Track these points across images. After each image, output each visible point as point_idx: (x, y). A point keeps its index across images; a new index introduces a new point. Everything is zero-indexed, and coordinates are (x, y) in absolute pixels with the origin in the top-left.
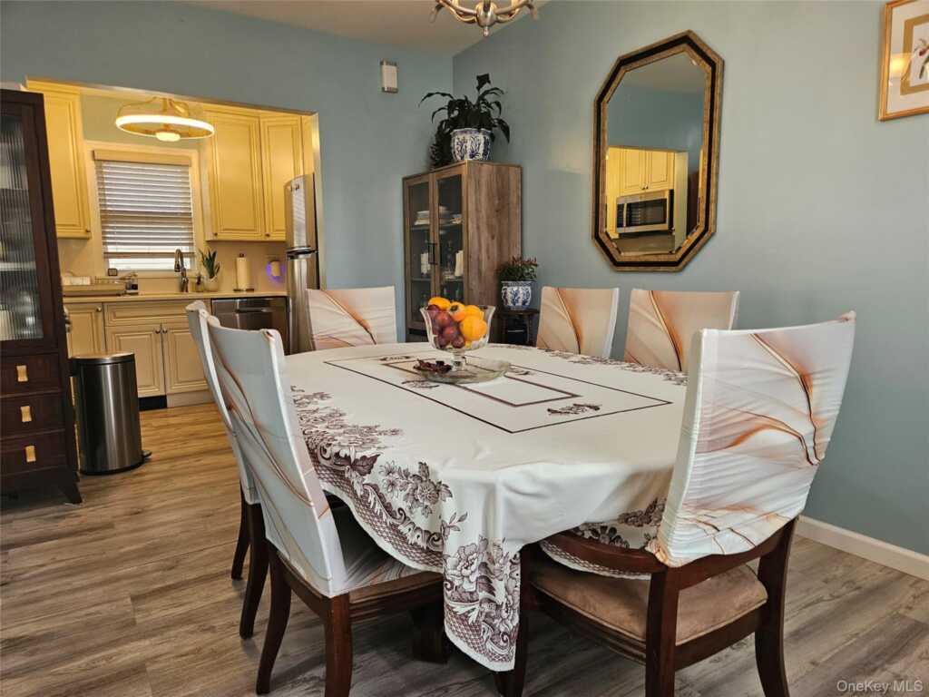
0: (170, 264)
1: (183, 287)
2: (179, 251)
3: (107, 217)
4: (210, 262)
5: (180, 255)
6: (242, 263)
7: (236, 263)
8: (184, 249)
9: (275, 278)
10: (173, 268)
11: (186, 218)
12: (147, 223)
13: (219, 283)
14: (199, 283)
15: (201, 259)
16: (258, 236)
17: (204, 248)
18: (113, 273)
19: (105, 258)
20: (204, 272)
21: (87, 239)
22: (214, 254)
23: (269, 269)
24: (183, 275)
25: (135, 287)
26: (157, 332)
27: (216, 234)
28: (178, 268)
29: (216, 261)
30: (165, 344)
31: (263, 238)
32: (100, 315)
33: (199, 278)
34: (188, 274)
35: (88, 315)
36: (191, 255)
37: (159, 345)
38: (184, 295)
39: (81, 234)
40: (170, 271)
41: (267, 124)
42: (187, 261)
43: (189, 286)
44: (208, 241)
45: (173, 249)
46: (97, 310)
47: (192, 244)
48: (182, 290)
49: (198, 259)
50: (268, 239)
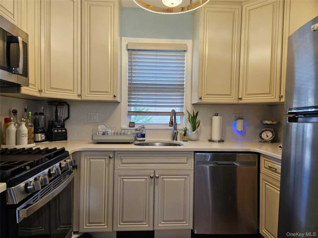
0: (167, 119)
1: (174, 137)
2: (173, 111)
3: (133, 88)
4: (194, 120)
5: (174, 113)
6: (216, 120)
7: (211, 119)
8: (177, 110)
9: (238, 131)
10: (168, 123)
11: (180, 88)
12: (156, 91)
13: (198, 134)
14: (185, 134)
15: (187, 117)
16: (232, 100)
17: (190, 109)
18: (132, 125)
19: (129, 115)
20: (189, 127)
21: (118, 103)
22: (197, 113)
23: (235, 125)
24: (175, 128)
25: (143, 136)
26: (151, 177)
27: (201, 98)
28: (172, 123)
29: (198, 118)
30: (156, 187)
31: (236, 102)
32: (112, 160)
33: (185, 131)
34: (178, 127)
35: (103, 160)
36: (182, 114)
37: (152, 188)
38: (175, 142)
39: (110, 98)
40: (166, 124)
41: (248, 8)
42: (178, 118)
43: (178, 136)
44: (193, 104)
45: (169, 110)
46: (110, 158)
47: (182, 106)
48: (173, 140)
49: (186, 117)
50: (240, 102)
